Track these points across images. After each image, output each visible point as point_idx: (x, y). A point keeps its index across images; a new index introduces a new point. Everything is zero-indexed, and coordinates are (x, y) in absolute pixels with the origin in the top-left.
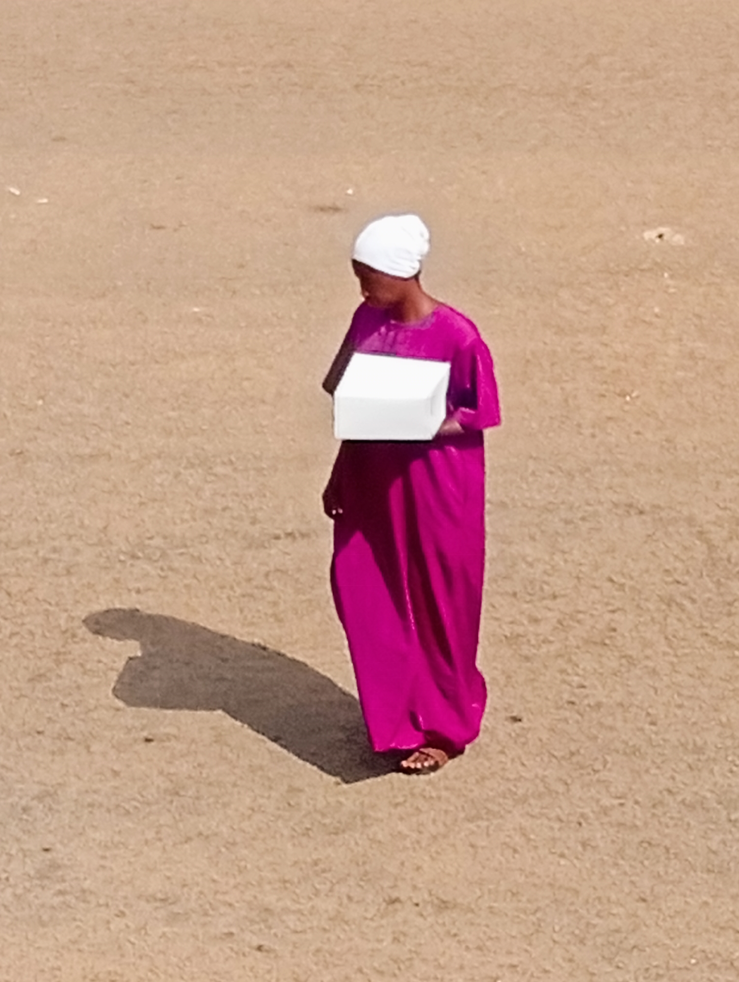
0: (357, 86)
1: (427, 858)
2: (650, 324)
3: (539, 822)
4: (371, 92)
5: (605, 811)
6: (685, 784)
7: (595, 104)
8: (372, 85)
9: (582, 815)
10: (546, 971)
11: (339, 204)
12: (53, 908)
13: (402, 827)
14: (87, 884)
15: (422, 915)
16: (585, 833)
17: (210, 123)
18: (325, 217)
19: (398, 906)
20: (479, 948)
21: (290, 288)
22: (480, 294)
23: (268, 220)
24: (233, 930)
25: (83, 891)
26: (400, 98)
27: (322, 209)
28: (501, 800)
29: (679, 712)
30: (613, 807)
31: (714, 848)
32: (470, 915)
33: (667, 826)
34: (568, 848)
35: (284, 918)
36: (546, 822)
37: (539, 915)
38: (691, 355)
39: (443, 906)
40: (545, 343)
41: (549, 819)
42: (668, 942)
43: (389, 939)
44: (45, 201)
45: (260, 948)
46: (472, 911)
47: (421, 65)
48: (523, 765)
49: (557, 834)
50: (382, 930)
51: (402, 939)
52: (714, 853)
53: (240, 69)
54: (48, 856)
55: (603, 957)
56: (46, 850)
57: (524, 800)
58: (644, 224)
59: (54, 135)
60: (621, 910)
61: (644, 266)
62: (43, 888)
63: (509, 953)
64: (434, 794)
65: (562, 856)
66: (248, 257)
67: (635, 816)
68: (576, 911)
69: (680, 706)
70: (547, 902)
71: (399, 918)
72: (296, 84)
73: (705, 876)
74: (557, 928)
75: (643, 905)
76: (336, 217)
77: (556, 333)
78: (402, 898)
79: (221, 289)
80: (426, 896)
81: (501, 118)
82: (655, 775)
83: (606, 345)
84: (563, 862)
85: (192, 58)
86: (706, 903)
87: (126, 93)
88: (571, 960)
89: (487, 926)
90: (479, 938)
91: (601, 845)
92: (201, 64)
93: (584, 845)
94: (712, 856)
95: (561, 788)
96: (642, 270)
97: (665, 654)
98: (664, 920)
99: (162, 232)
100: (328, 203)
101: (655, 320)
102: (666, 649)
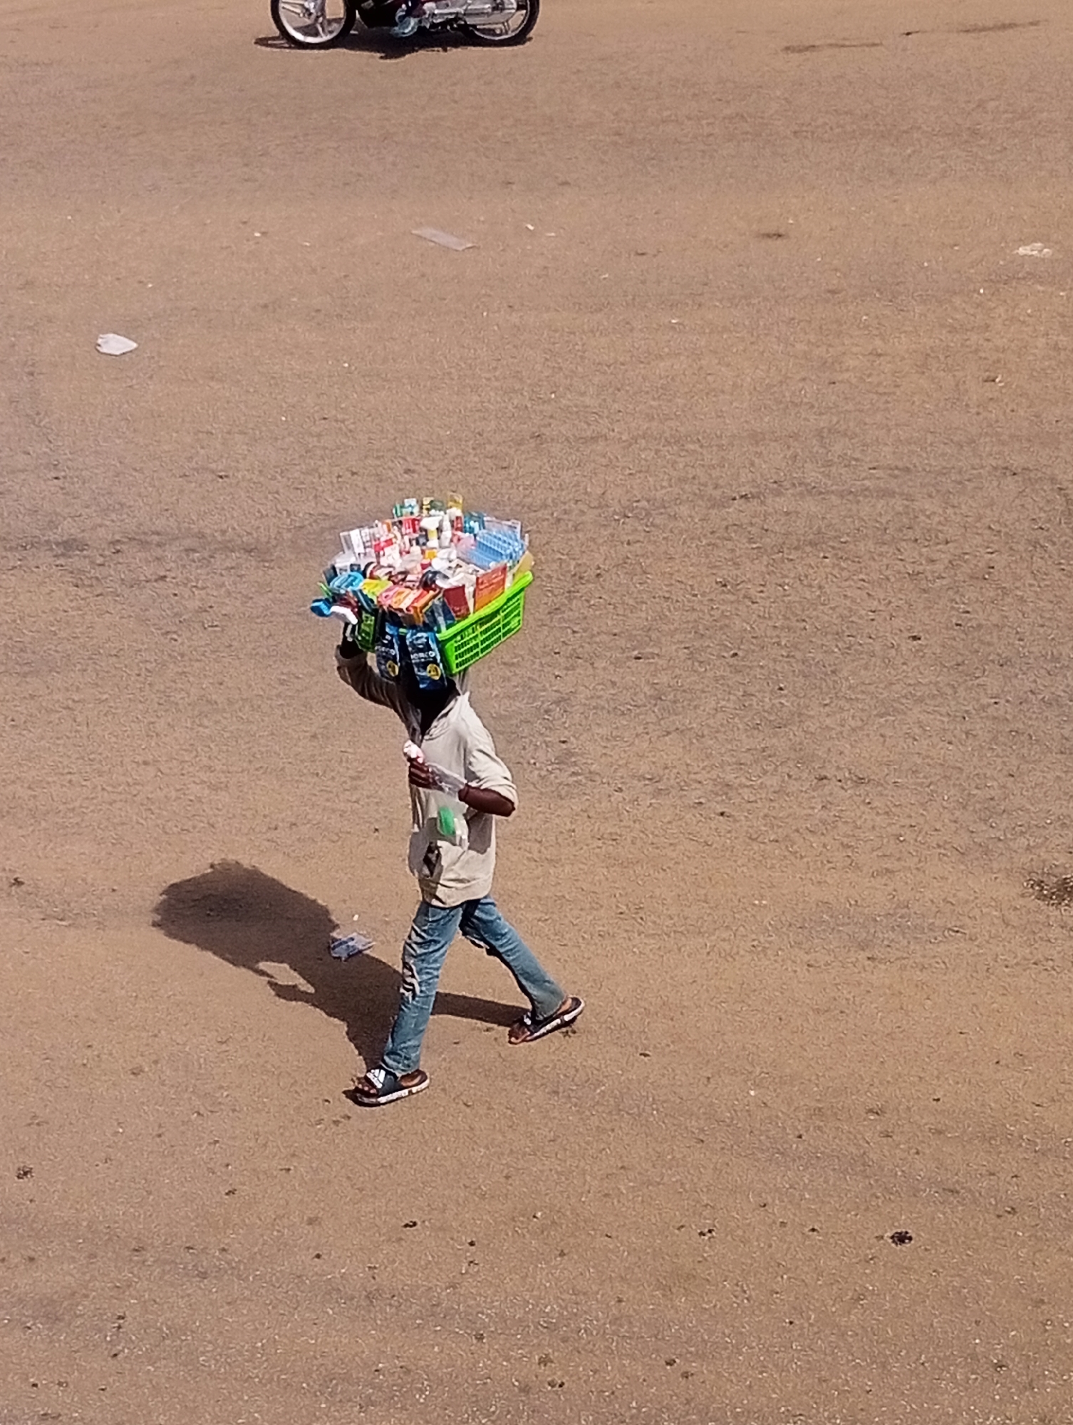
0: (795, 133)
1: (848, 746)
2: (1024, 322)
3: (932, 717)
4: (806, 137)
5: (984, 708)
6: (1045, 686)
7: (983, 142)
8: (807, 132)
9: (967, 712)
10: (936, 830)
11: (781, 231)
12: (568, 785)
13: (828, 721)
14: (593, 768)
15: (843, 788)
16: (967, 726)
17: (681, 167)
18: (770, 241)
19: (825, 781)
20: (887, 813)
21: (743, 301)
22: (891, 301)
23: (726, 246)
24: (702, 800)
25: (590, 772)
26: (830, 141)
27: (769, 236)
28: (904, 701)
29: (1041, 630)
30: (989, 705)
31: (1066, 736)
32: (880, 788)
33: (1030, 719)
34: (955, 736)
35: (740, 791)
36: (939, 717)
37: (932, 787)
38: (1056, 347)
39: (860, 781)
40: (941, 340)
41: (941, 715)
42: (1029, 806)
43: (820, 807)
44: (553, 234)
45: (722, 814)
46: (882, 785)
47: (846, 113)
48: (921, 673)
49: (947, 727)
50: (814, 800)
51: (829, 806)
52: (1066, 739)
53: (704, 122)
54: (564, 746)
55: (980, 819)
56: (564, 742)
57: (921, 700)
58: (1021, 240)
59: (560, 181)
60: (995, 784)
61: (1020, 275)
62: (560, 770)
63: (910, 817)
64: (853, 697)
65: (950, 743)
66: (711, 277)
67: (1006, 713)
68: (961, 784)
69: (1042, 626)
70: (938, 777)
71: (826, 790)
72: (747, 133)
73: (1059, 756)
74: (946, 798)
75: (1012, 779)
76: (779, 241)
77: (950, 332)
78: (828, 775)
79: (690, 302)
80: (847, 775)
81: (910, 156)
82: (1022, 679)
83: (988, 340)
84: (951, 747)
85: (666, 114)
86: (1058, 777)
87: (615, 144)
88: (955, 822)
89: (893, 796)
90: (887, 806)
91: (980, 732)
92: (673, 117)
93: (967, 733)
94: (1064, 741)
95: (950, 691)
96: (1019, 279)
97: (1031, 585)
98: (1027, 791)
99: (645, 257)
100: (772, 230)
101: (1027, 319)
102: (1032, 582)
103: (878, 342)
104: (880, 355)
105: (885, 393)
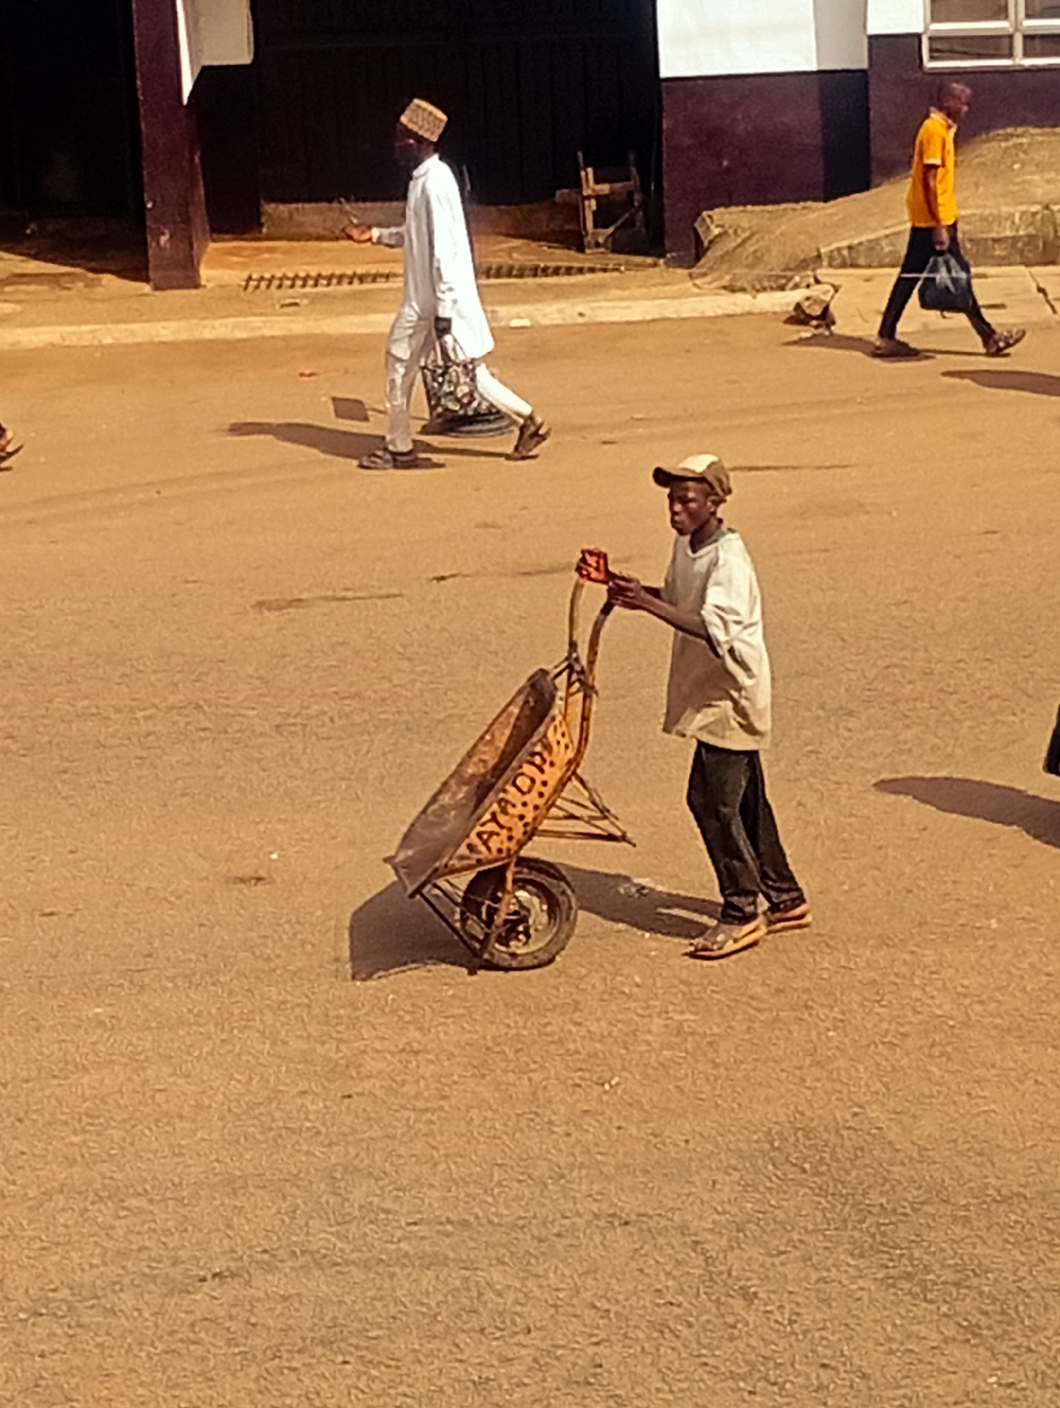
0: (278, 727)
2: (629, 996)
4: (294, 733)
8: (294, 725)
11: (262, 873)
18: (245, 889)
21: (207, 978)
23: (179, 897)
26: (328, 738)
27: (242, 880)
38: (679, 1030)
40: (508, 1026)
47: (351, 697)
53: (140, 714)
66: (157, 944)
72: (205, 729)
76: (260, 887)
77: (520, 1014)
79: (126, 984)
83: (579, 1024)
85: (81, 704)
92: (94, 710)
97: (658, 1390)
99: (55, 918)
100: (249, 872)
101: (635, 990)
102: (659, 1385)
103: (414, 1033)
104: (417, 1053)
105: (427, 1110)
